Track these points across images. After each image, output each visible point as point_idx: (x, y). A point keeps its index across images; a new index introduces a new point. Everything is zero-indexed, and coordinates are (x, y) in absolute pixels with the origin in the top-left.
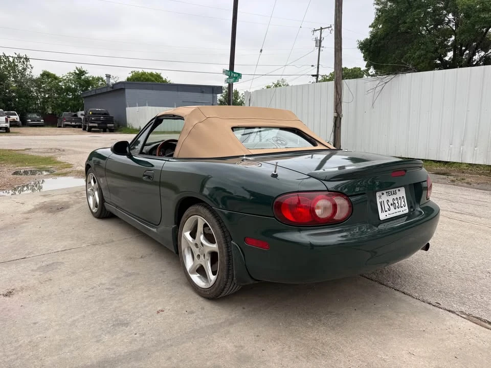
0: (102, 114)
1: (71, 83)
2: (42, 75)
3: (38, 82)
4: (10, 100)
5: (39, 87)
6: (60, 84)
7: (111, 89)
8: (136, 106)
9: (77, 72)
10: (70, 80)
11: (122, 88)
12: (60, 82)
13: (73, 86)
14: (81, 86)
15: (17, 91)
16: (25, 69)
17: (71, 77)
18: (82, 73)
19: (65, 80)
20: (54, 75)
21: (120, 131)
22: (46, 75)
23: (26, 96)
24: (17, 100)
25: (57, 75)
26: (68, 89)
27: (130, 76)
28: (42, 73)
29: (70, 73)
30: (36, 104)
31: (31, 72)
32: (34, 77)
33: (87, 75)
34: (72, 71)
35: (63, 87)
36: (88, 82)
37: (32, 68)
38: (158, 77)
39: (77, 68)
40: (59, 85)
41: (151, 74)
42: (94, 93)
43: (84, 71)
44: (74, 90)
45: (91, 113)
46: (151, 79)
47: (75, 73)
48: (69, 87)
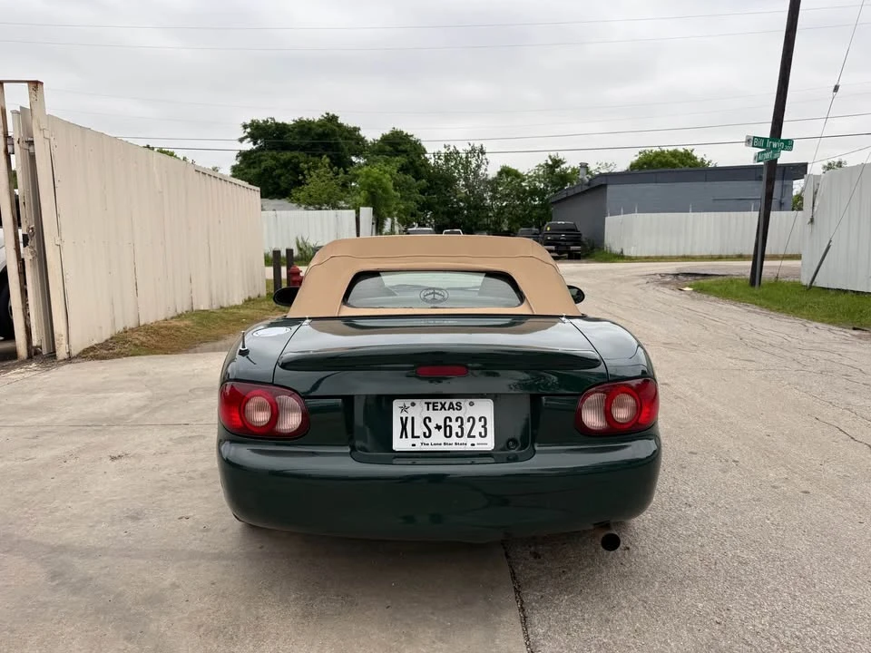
0: (563, 230)
1: (540, 182)
2: (500, 174)
3: (493, 184)
4: (457, 213)
5: (494, 190)
6: (523, 184)
7: (587, 188)
8: (619, 214)
9: (550, 163)
10: (538, 176)
11: (602, 185)
12: (524, 180)
13: (542, 186)
14: (554, 184)
15: (466, 199)
16: (479, 166)
17: (541, 173)
18: (557, 163)
19: (531, 177)
20: (516, 171)
21: (591, 258)
22: (506, 172)
23: (475, 206)
24: (465, 212)
25: (520, 171)
26: (535, 192)
27: (635, 159)
28: (499, 170)
29: (540, 166)
30: (488, 217)
31: (486, 170)
32: (490, 177)
33: (563, 166)
34: (543, 163)
35: (528, 188)
36: (564, 178)
37: (488, 163)
38: (687, 157)
39: (550, 157)
40: (522, 186)
41: (675, 154)
42: (565, 196)
43: (560, 160)
44: (541, 193)
45: (548, 229)
46: (671, 162)
47: (547, 164)
48: (536, 188)
